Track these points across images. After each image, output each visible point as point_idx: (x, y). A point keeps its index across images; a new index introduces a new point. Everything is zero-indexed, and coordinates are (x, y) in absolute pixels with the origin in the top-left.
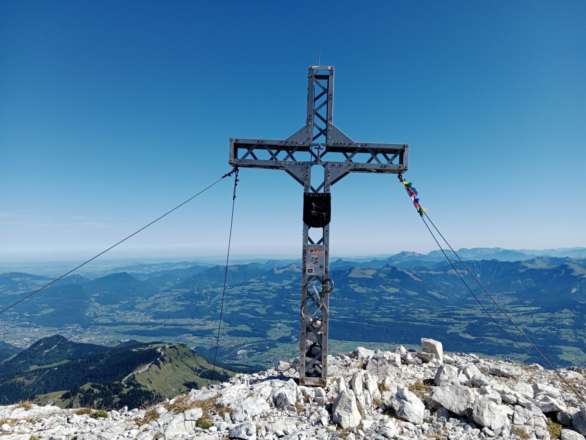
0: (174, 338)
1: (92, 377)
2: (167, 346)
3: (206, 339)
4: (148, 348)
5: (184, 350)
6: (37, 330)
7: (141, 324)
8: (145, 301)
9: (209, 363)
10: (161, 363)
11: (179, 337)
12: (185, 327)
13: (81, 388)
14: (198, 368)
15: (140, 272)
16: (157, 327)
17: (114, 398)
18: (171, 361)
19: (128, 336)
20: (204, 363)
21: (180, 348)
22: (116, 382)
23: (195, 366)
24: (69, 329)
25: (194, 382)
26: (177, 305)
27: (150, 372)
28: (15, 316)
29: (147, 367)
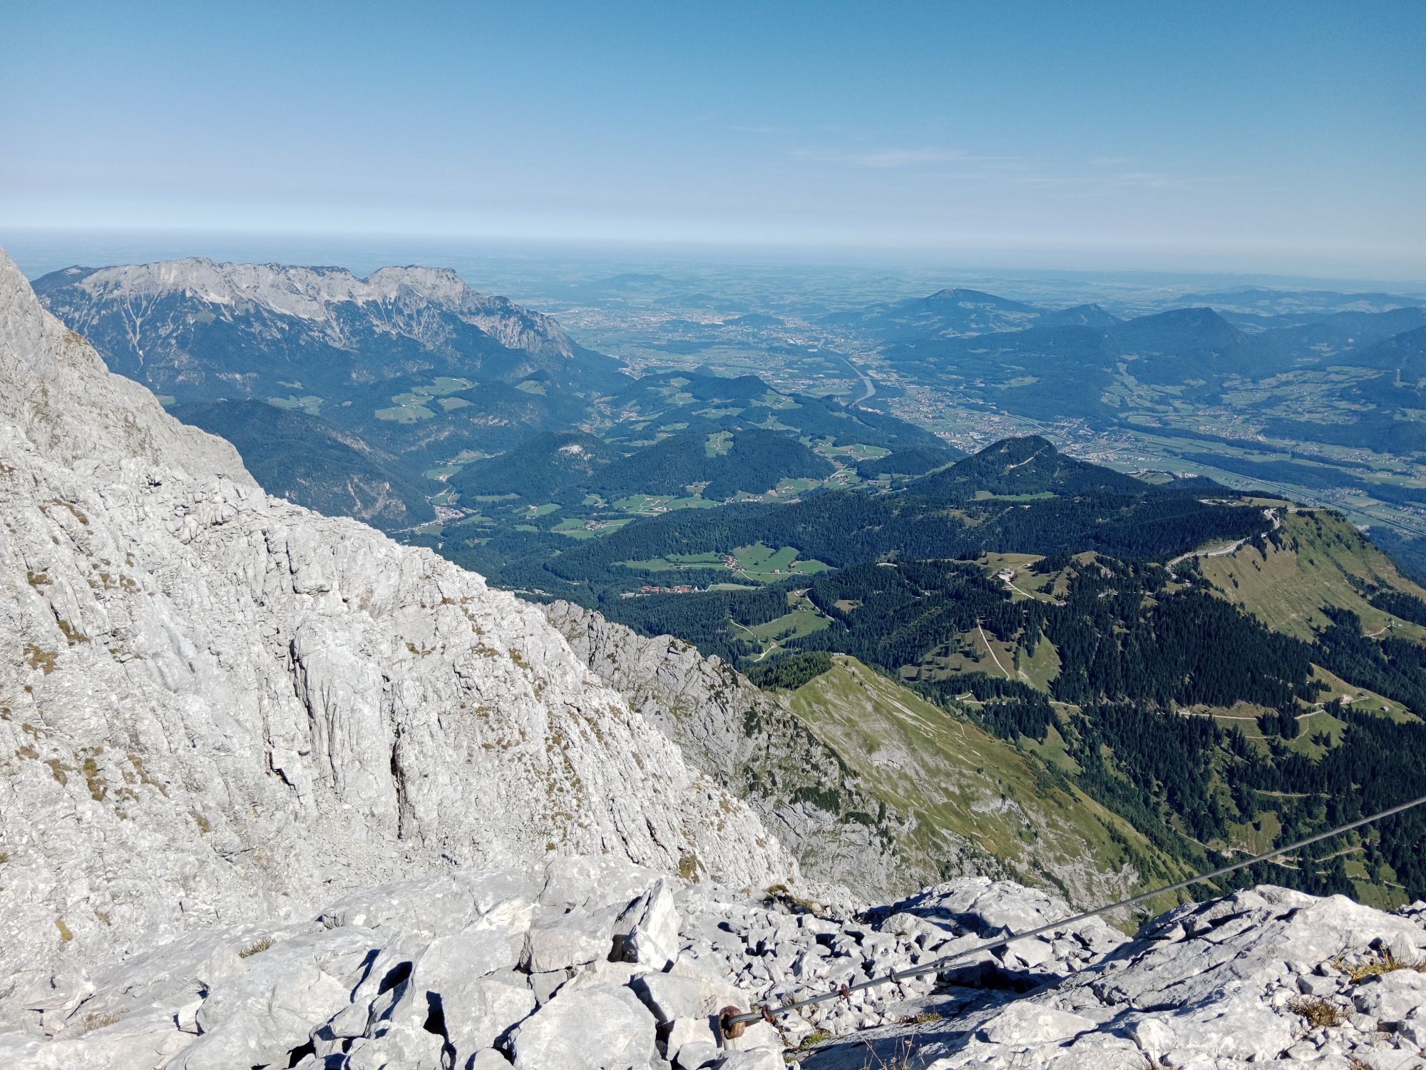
0: (1315, 493)
1: (1099, 539)
2: (1292, 509)
3: (1405, 513)
4: (1241, 504)
5: (1336, 527)
6: (996, 419)
7: (1231, 444)
8: (1251, 386)
9: (1402, 575)
10: (1270, 546)
11: (1328, 492)
12: (1350, 471)
13: (1074, 557)
14: (1369, 581)
15: (1248, 311)
16: (1272, 458)
17: (1143, 596)
18: (1295, 546)
19: (1195, 464)
20: (1388, 573)
21: (1328, 522)
22: (1153, 565)
23: (1360, 573)
24: (1063, 428)
25: (1350, 613)
26: (1336, 408)
27: (1238, 561)
28: (957, 383)
29: (1232, 547)
